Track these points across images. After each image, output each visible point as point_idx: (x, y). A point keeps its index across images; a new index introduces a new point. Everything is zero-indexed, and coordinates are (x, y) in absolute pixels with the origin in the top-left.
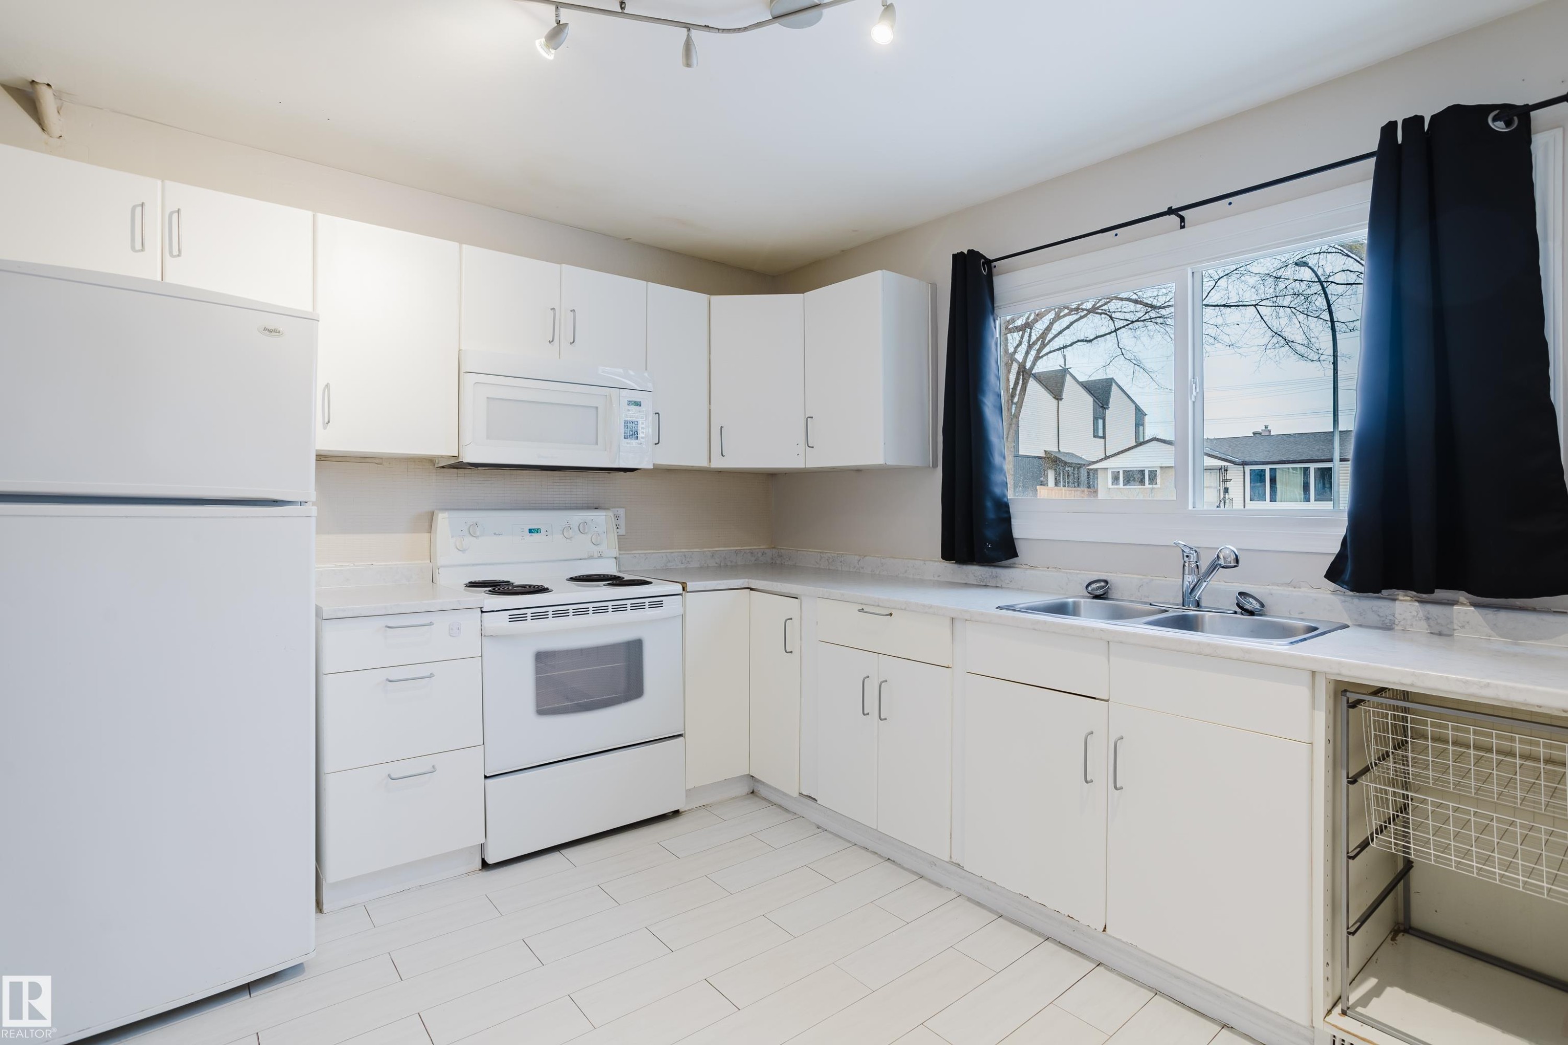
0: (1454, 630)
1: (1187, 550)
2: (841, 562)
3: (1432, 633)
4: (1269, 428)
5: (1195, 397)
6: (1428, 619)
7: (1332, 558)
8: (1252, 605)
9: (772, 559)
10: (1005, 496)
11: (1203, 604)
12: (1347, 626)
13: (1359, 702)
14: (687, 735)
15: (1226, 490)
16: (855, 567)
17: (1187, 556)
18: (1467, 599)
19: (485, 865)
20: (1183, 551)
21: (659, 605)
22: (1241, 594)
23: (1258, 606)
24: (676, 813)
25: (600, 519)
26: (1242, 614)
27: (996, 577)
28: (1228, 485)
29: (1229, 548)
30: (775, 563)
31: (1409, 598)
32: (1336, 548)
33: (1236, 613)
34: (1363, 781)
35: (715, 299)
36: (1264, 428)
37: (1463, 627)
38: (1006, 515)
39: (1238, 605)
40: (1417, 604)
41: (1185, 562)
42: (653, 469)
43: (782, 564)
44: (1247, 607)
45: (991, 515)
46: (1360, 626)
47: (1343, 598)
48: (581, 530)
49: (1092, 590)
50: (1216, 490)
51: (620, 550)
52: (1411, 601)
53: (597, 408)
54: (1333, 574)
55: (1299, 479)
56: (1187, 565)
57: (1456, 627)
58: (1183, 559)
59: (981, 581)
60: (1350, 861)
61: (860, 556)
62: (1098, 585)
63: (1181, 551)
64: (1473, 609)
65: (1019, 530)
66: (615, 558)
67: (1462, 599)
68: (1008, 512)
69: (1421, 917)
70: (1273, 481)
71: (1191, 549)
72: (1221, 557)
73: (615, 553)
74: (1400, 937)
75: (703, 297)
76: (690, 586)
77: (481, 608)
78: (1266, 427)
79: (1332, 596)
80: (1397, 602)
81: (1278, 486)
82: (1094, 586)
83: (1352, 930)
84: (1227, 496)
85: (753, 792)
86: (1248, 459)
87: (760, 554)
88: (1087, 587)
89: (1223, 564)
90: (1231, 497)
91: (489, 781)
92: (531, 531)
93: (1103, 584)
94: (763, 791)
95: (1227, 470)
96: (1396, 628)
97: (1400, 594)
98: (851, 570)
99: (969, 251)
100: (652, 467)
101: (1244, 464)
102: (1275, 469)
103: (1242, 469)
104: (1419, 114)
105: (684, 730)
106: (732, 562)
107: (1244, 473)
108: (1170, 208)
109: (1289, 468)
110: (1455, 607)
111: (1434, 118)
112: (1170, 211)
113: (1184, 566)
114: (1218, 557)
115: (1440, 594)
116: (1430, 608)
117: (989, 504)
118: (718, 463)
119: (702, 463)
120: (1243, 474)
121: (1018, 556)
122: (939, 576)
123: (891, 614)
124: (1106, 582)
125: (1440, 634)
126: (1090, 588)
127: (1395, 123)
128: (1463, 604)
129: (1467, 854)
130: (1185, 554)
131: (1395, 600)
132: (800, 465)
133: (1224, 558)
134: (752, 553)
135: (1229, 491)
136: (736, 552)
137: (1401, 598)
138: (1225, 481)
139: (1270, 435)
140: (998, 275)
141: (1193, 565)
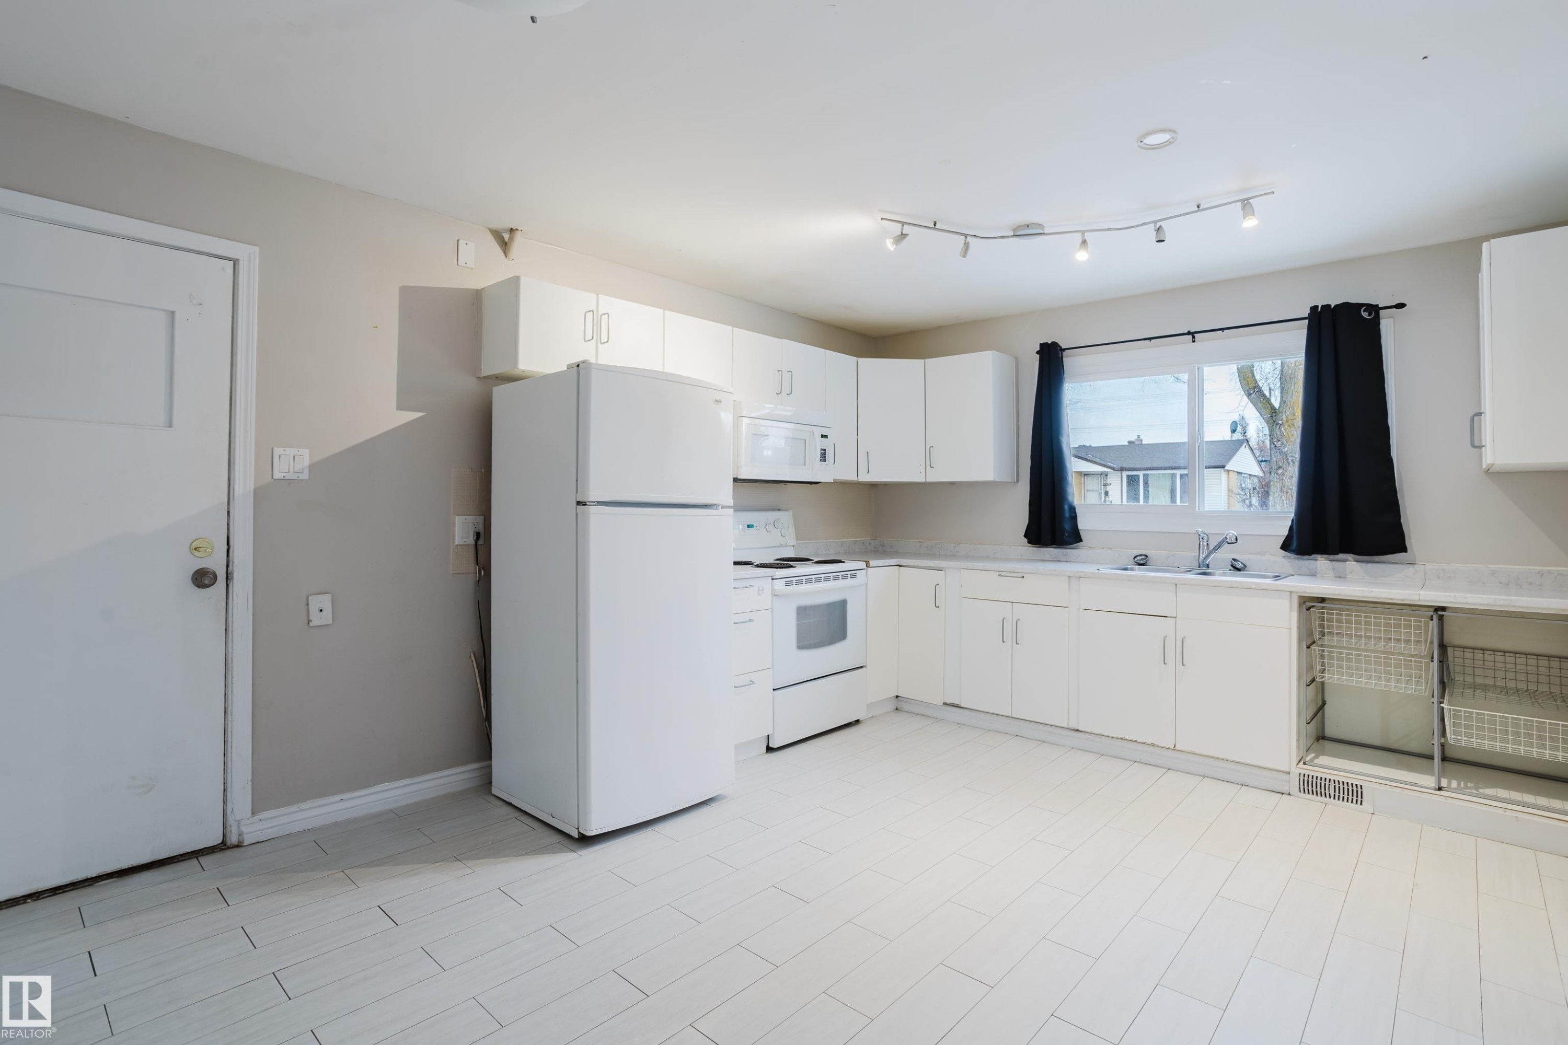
0: (1346, 575)
1: (1202, 535)
2: (939, 548)
3: (1336, 577)
4: (1141, 438)
5: (1200, 443)
6: (1334, 569)
7: (1284, 538)
8: (1239, 565)
9: (875, 548)
10: (1074, 502)
11: (1210, 566)
12: (1293, 575)
13: (1312, 607)
14: (868, 667)
15: (1106, 493)
16: (951, 552)
17: (1202, 538)
18: (1353, 558)
19: (769, 749)
20: (1199, 535)
21: (853, 576)
22: (1233, 559)
23: (1242, 566)
24: (857, 721)
25: (785, 517)
26: (1233, 570)
27: (1067, 555)
28: (1108, 488)
29: (1233, 533)
30: (878, 551)
31: (1323, 559)
32: (1286, 532)
33: (1230, 570)
34: (1312, 647)
35: (861, 360)
36: (1136, 438)
37: (1351, 573)
38: (1074, 515)
39: (1232, 566)
40: (1328, 562)
41: (1200, 542)
42: (834, 482)
43: (884, 551)
44: (1238, 567)
45: (1067, 515)
46: (1299, 575)
47: (1289, 560)
48: (775, 525)
49: (1137, 560)
50: (1097, 493)
51: (797, 540)
52: (1325, 560)
53: (805, 440)
54: (1285, 546)
55: (1168, 484)
56: (1201, 543)
57: (1347, 573)
58: (1199, 539)
59: (1055, 558)
60: (1307, 687)
61: (955, 543)
62: (1141, 557)
63: (1198, 535)
64: (1356, 563)
65: (1082, 525)
66: (793, 546)
67: (1350, 558)
68: (1075, 513)
69: (1329, 732)
70: (1146, 484)
71: (1205, 533)
72: (1228, 537)
73: (793, 542)
74: (1320, 741)
75: (854, 359)
76: (872, 563)
77: (772, 576)
78: (1139, 437)
79: (1283, 559)
80: (1318, 561)
81: (1150, 489)
82: (1138, 558)
83: (1308, 722)
84: (1107, 499)
85: (897, 709)
86: (1125, 466)
87: (868, 544)
88: (1134, 558)
89: (1229, 542)
90: (1111, 499)
91: (776, 692)
92: (748, 526)
93: (1143, 557)
94: (906, 707)
95: (1107, 475)
96: (1318, 575)
97: (1319, 557)
98: (948, 553)
99: (1052, 343)
100: (832, 481)
101: (1122, 469)
102: (1147, 475)
103: (1120, 475)
104: (1329, 304)
105: (866, 662)
106: (852, 550)
107: (1122, 478)
108: (1189, 331)
109: (1159, 474)
110: (1347, 563)
111: (1336, 306)
112: (1189, 333)
113: (1200, 544)
114: (1226, 538)
115: (1341, 556)
116: (1335, 563)
117: (1066, 507)
118: (864, 478)
119: (853, 478)
120: (1120, 479)
121: (1082, 541)
122: (1022, 556)
123: (1023, 577)
124: (1146, 556)
125: (1340, 577)
126: (1136, 560)
127: (1317, 306)
128: (1350, 561)
129: (1361, 677)
130: (1201, 537)
131: (1317, 560)
132: (920, 479)
133: (1230, 538)
134: (863, 543)
135: (1109, 494)
136: (855, 542)
137: (1319, 559)
138: (1105, 485)
139: (1142, 444)
140: (1067, 357)
141: (1205, 544)
